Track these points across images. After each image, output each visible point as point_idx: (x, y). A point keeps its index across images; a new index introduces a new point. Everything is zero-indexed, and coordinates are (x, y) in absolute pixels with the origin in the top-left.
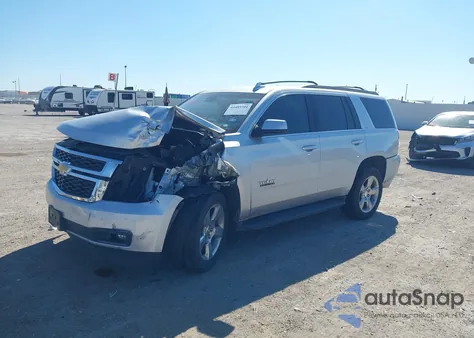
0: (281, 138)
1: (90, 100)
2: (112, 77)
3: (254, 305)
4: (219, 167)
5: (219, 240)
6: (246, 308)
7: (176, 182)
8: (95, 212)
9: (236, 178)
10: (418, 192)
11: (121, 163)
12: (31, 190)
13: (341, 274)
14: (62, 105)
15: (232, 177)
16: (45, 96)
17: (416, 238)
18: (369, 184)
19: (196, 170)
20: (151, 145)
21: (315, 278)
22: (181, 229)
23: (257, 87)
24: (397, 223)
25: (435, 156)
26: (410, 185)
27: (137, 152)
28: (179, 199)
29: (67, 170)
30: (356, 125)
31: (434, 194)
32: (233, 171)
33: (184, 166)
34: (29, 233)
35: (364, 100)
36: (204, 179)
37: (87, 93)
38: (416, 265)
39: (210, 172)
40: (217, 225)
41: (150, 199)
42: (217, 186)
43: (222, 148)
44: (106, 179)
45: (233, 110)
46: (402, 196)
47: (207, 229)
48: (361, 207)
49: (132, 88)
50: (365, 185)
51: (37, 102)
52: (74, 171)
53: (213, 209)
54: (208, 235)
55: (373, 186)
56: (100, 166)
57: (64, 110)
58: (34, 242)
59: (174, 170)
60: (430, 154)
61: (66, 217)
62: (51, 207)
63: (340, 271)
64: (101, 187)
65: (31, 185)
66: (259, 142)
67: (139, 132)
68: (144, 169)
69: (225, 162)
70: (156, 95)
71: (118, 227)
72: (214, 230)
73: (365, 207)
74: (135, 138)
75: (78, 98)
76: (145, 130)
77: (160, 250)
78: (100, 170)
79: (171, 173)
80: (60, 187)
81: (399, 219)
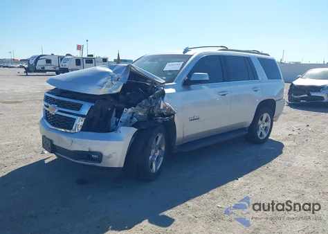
0: (204, 86)
1: (64, 64)
2: (79, 48)
3: (189, 203)
4: (162, 107)
5: (162, 158)
6: (183, 205)
7: (131, 118)
8: (76, 140)
9: (173, 115)
10: (296, 125)
11: (93, 104)
12: (27, 126)
13: (248, 181)
14: (44, 68)
15: (171, 114)
16: (32, 62)
17: (298, 157)
18: (264, 119)
19: (146, 109)
20: (114, 92)
21: (230, 184)
22: (136, 151)
23: (186, 50)
24: (283, 146)
25: (307, 100)
26: (291, 120)
27: (104, 97)
28: (134, 130)
29: (54, 110)
30: (255, 77)
31: (308, 126)
32: (171, 110)
33: (138, 107)
34: (28, 156)
35: (260, 59)
36: (151, 116)
37: (61, 59)
38: (300, 175)
39: (155, 111)
40: (160, 149)
41: (114, 130)
42: (159, 121)
43: (163, 94)
44: (82, 116)
45: (169, 67)
46: (286, 128)
47: (153, 151)
48: (259, 135)
49: (92, 56)
50: (261, 119)
51: (26, 66)
52: (59, 111)
53: (157, 137)
54: (154, 156)
55: (266, 121)
56: (78, 107)
57: (45, 71)
58: (32, 162)
59: (130, 110)
60: (303, 98)
61: (56, 143)
62: (44, 137)
63: (247, 180)
64: (80, 122)
65: (27, 123)
66: (189, 89)
67: (105, 83)
68: (109, 109)
69: (165, 104)
70: (109, 60)
71: (92, 150)
72: (158, 151)
73: (261, 135)
74: (102, 87)
75: (55, 63)
76: (109, 81)
77: (122, 165)
78: (79, 109)
79: (128, 111)
80: (50, 123)
81: (284, 143)
